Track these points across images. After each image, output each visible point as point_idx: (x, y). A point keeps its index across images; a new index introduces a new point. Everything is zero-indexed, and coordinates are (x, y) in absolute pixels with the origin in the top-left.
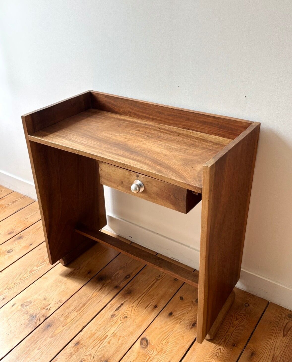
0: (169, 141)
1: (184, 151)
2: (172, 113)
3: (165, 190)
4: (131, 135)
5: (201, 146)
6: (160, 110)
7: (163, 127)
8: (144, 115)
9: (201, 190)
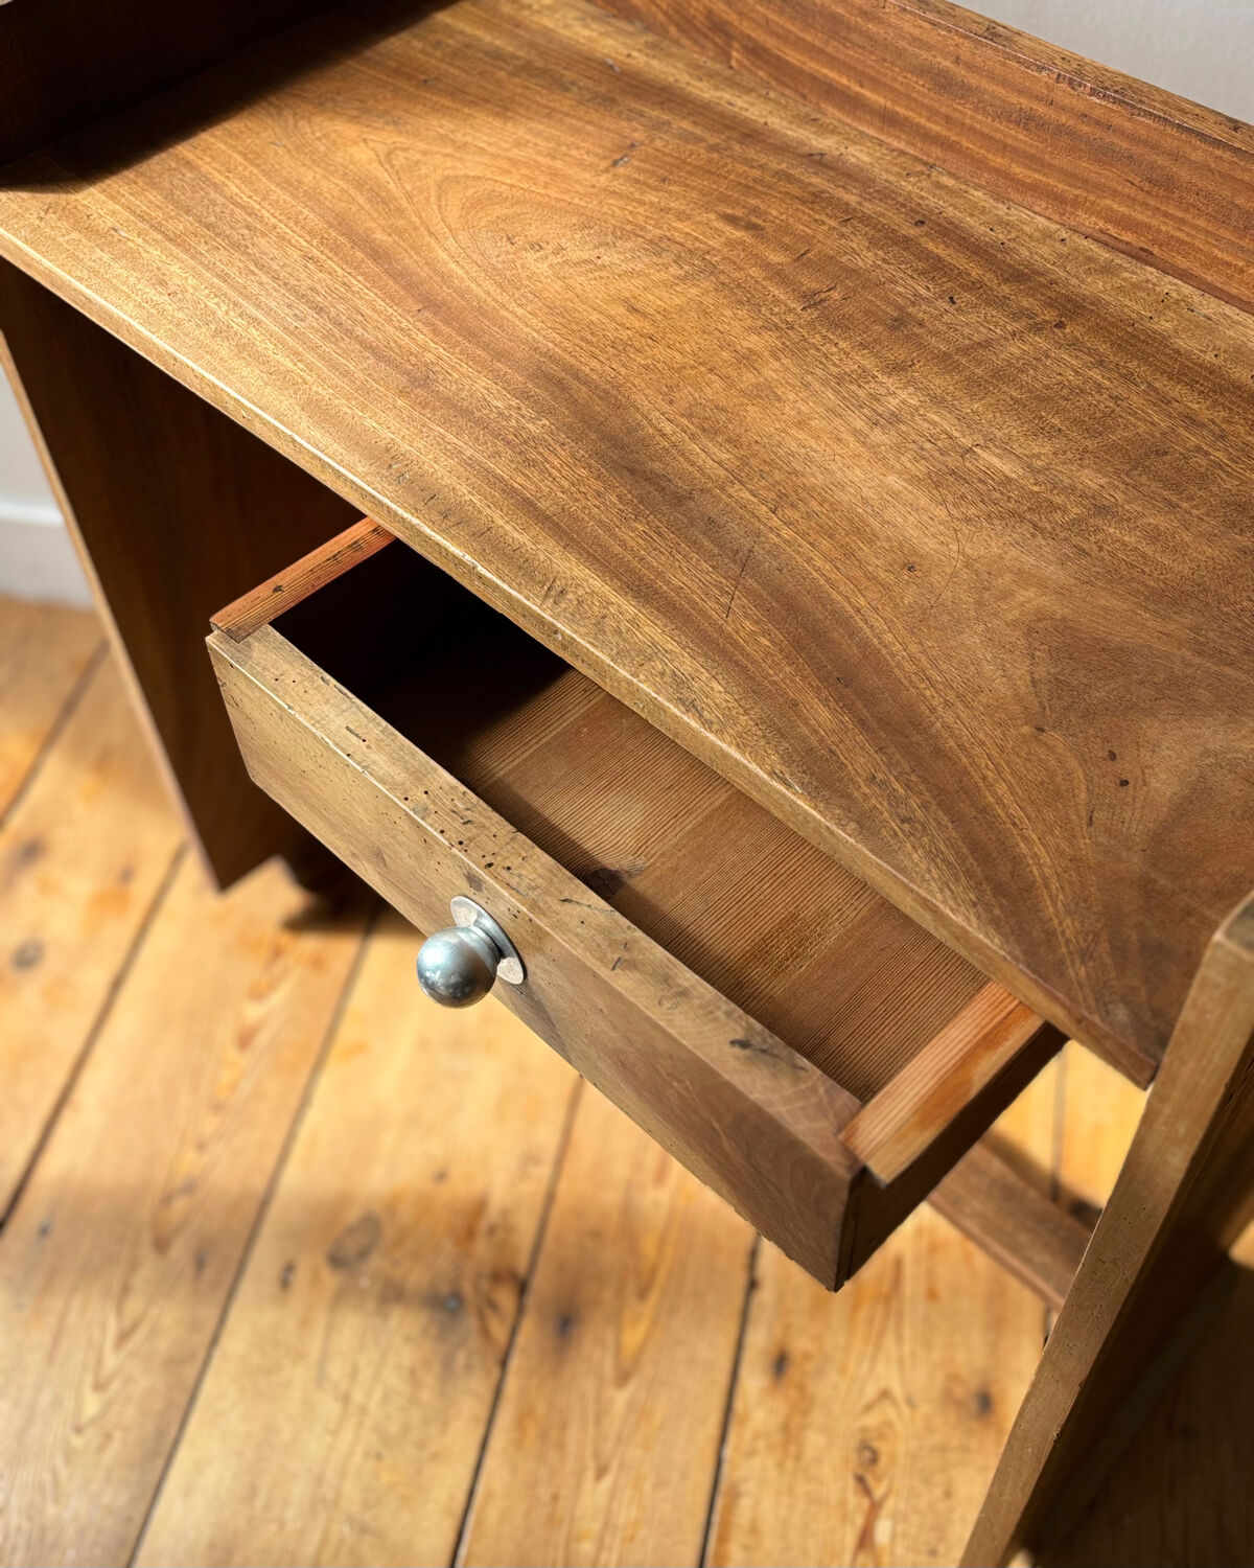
0: (975, 386)
1: (1078, 520)
2: (1041, 109)
4: (683, 279)
5: (1231, 484)
6: (947, 64)
7: (950, 212)
8: (825, 71)
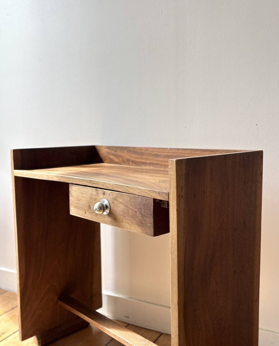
3: (131, 206)
6: (156, 153)
9: (168, 196)
